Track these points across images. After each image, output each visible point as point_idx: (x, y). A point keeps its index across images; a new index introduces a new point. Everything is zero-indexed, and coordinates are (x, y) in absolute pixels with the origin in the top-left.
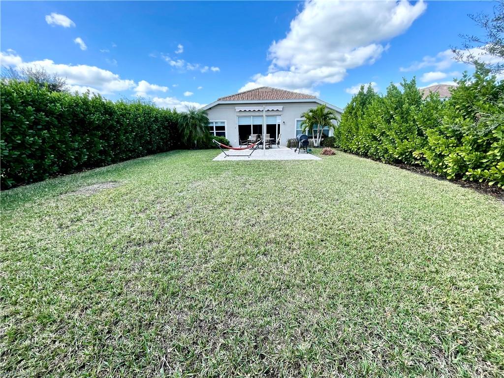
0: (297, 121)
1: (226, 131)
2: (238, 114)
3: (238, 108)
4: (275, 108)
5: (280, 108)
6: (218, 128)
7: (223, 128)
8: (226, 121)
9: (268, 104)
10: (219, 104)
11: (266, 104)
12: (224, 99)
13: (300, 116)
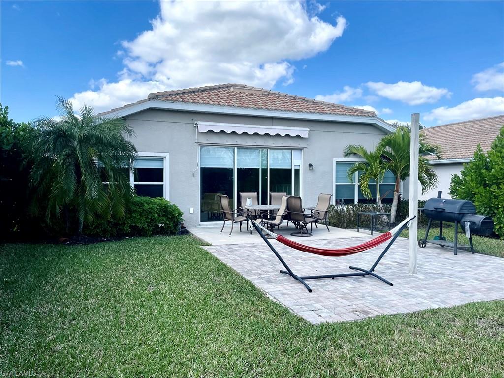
0: (338, 163)
1: (166, 183)
2: (203, 140)
3: (205, 126)
4: (293, 131)
5: (304, 132)
6: (143, 174)
7: (158, 174)
8: (167, 155)
9: (275, 122)
10: (151, 110)
11: (270, 121)
12: (166, 96)
13: (342, 153)
